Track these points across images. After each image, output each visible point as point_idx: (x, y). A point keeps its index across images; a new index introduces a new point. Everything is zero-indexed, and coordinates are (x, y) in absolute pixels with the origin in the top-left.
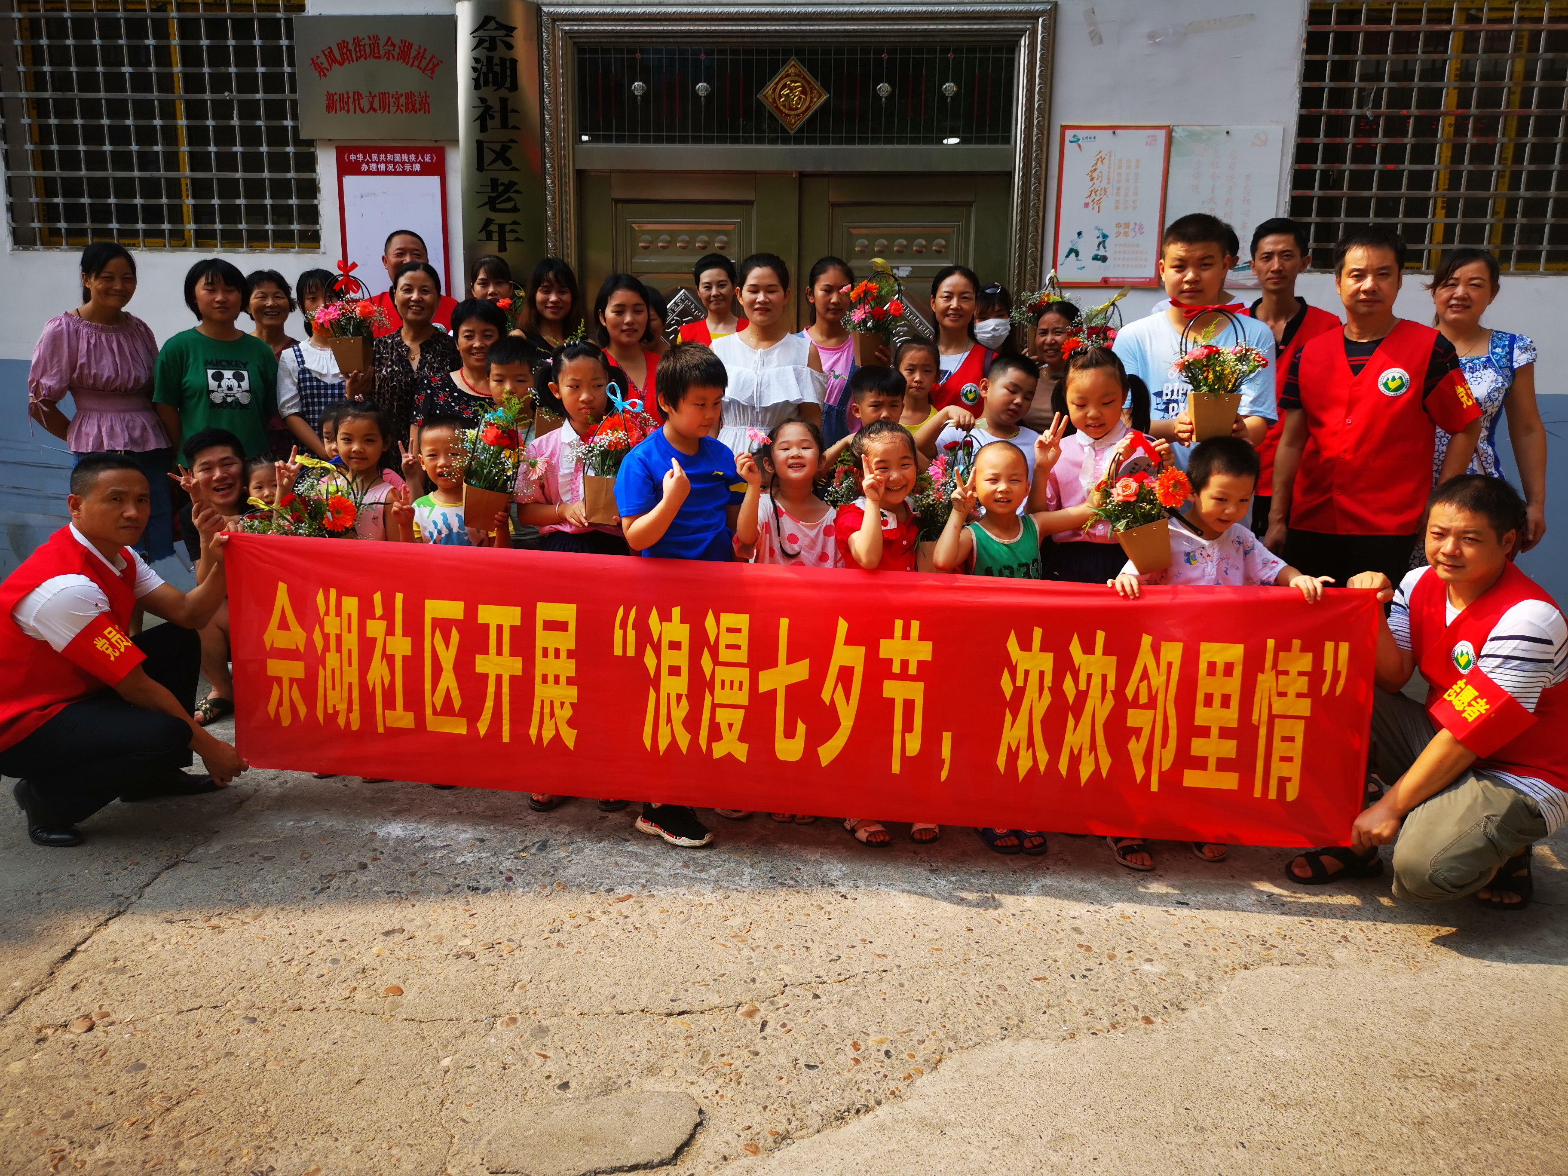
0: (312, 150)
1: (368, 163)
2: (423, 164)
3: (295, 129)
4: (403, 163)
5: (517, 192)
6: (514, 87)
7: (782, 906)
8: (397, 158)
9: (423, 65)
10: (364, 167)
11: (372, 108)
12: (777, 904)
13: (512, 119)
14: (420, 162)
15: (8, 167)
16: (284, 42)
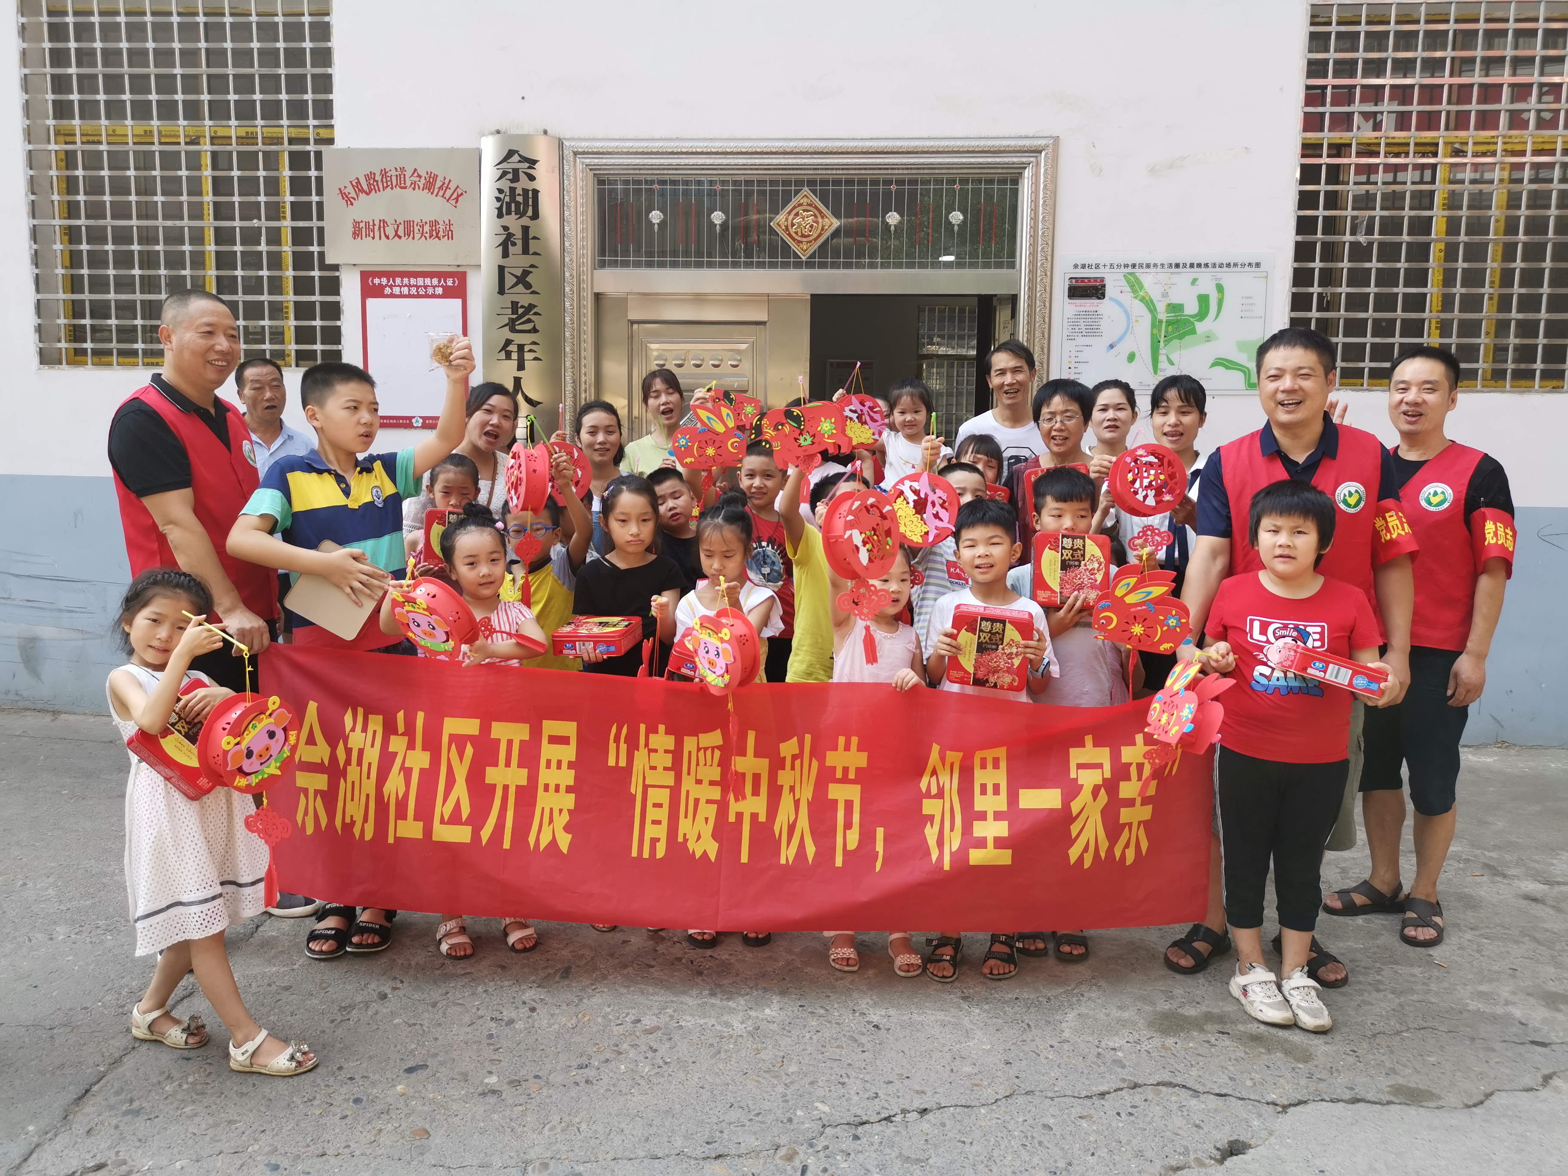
0: (337, 274)
1: (391, 287)
2: (445, 288)
3: (322, 255)
4: (426, 287)
5: (536, 314)
6: (536, 216)
7: (815, 1037)
8: (420, 281)
9: (447, 195)
10: (388, 291)
11: (397, 235)
12: (808, 1036)
13: (533, 246)
14: (442, 286)
15: (38, 290)
16: (313, 173)
